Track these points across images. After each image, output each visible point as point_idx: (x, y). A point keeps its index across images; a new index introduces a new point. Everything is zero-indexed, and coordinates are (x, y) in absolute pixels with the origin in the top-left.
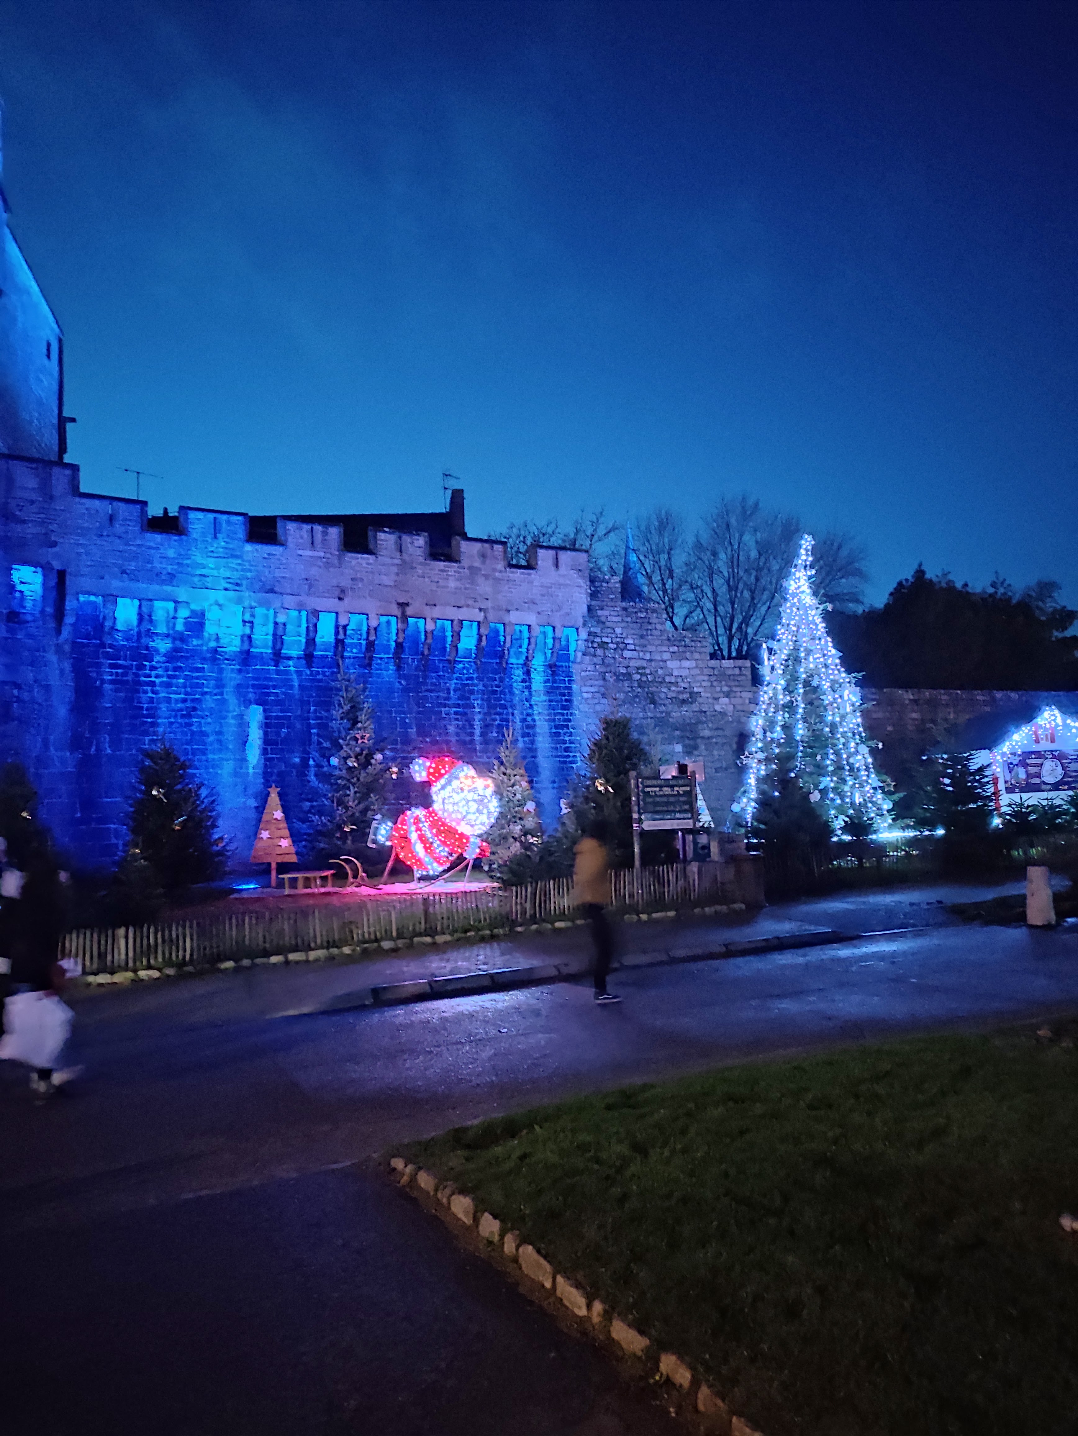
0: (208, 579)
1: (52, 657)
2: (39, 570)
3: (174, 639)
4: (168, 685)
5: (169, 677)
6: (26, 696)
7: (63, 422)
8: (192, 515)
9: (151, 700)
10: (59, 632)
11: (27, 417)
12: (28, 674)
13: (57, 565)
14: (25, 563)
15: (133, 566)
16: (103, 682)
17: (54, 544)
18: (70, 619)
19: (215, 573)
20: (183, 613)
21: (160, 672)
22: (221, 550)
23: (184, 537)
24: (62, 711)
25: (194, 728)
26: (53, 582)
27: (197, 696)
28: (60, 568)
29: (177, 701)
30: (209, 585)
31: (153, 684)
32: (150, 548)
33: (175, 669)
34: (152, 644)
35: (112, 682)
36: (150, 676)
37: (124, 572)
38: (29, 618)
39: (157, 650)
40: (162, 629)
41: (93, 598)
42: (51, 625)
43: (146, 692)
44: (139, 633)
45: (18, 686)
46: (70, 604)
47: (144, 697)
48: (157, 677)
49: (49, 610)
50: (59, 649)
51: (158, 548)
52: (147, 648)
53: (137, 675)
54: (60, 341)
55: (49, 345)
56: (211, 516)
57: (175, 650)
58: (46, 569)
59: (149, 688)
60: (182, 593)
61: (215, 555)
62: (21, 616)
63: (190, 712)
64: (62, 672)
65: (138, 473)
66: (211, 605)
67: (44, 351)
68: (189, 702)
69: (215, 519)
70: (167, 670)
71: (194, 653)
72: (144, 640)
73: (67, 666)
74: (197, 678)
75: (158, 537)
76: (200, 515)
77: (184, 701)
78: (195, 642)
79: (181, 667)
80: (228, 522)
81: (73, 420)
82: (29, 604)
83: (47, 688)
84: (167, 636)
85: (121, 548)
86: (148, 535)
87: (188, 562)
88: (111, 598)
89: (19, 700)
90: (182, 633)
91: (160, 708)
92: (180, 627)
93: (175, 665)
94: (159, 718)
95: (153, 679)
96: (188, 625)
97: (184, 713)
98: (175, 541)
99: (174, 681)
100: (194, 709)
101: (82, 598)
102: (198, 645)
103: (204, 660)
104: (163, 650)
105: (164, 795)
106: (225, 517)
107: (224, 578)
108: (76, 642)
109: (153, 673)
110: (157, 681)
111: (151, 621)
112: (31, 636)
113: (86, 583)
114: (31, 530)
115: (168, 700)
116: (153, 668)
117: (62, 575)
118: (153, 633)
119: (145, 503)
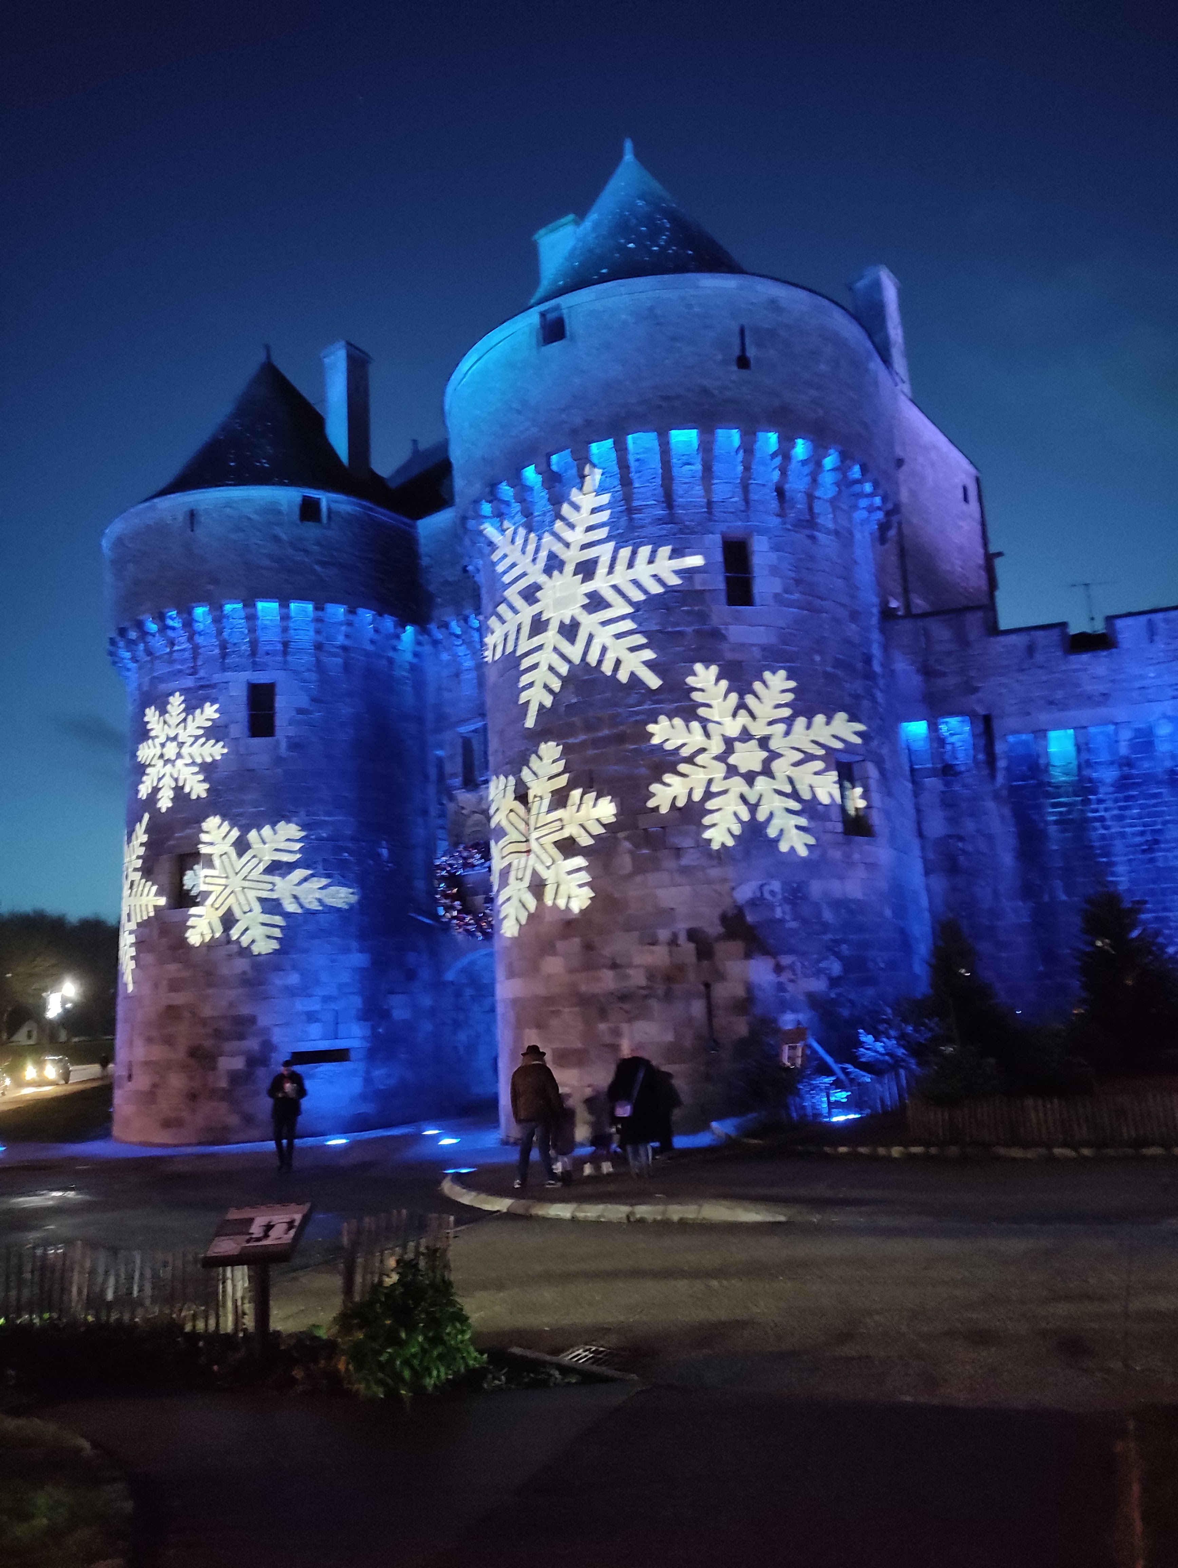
0: (1150, 691)
1: (990, 805)
2: (967, 718)
3: (1121, 766)
4: (1120, 818)
5: (1121, 808)
6: (970, 848)
7: (990, 559)
8: (1120, 624)
9: (1103, 837)
10: (993, 776)
11: (948, 567)
12: (969, 826)
13: (981, 710)
14: (952, 714)
15: (1059, 695)
16: (1047, 823)
17: (975, 690)
18: (1002, 764)
19: (1158, 682)
20: (1126, 735)
21: (1109, 804)
22: (1161, 654)
23: (1114, 650)
24: (1007, 859)
25: (1160, 864)
26: (980, 727)
27: (1159, 827)
28: (984, 713)
29: (1134, 834)
30: (1150, 697)
31: (1102, 819)
32: (1075, 671)
33: (1127, 799)
34: (1094, 775)
35: (1056, 822)
36: (1097, 811)
37: (1051, 703)
38: (963, 768)
39: (1101, 781)
40: (1104, 757)
41: (1024, 737)
42: (985, 772)
43: (1095, 829)
44: (1080, 767)
45: (961, 838)
46: (1000, 748)
47: (1094, 835)
48: (1106, 810)
49: (981, 757)
50: (996, 796)
51: (1086, 670)
52: (1090, 780)
53: (1082, 812)
54: (978, 480)
55: (965, 489)
56: (1143, 619)
57: (1124, 777)
58: (972, 716)
59: (1097, 824)
60: (1120, 713)
61: (1154, 661)
62: (957, 767)
63: (1152, 846)
64: (1002, 818)
65: (1086, 585)
66: (1158, 719)
67: (961, 496)
68: (1148, 833)
69: (1150, 620)
70: (1116, 800)
71: (1149, 778)
72: (1086, 772)
73: (1007, 811)
74: (1154, 805)
75: (1085, 657)
76: (1129, 621)
77: (1142, 833)
78: (1146, 765)
79: (1133, 796)
80: (1166, 621)
81: (1000, 554)
82: (961, 755)
83: (990, 838)
84: (1112, 763)
85: (1044, 678)
86: (1073, 658)
87: (1121, 676)
88: (1041, 733)
89: (964, 852)
90: (1127, 758)
91: (1114, 845)
92: (1123, 750)
93: (1126, 794)
94: (1116, 855)
95: (1102, 814)
96: (1134, 746)
97: (1145, 847)
98: (1105, 656)
99: (1127, 813)
100: (1157, 842)
101: (1011, 739)
102: (1148, 768)
103: (1159, 783)
104: (1109, 780)
105: (1110, 945)
106: (1160, 616)
107: (1171, 685)
108: (1012, 786)
109: (1102, 806)
110: (1107, 815)
111: (1089, 750)
112: (965, 786)
113: (1012, 722)
114: (951, 681)
115: (1123, 835)
116: (1100, 801)
117: (987, 720)
118: (1096, 763)
119: (1063, 625)
